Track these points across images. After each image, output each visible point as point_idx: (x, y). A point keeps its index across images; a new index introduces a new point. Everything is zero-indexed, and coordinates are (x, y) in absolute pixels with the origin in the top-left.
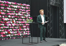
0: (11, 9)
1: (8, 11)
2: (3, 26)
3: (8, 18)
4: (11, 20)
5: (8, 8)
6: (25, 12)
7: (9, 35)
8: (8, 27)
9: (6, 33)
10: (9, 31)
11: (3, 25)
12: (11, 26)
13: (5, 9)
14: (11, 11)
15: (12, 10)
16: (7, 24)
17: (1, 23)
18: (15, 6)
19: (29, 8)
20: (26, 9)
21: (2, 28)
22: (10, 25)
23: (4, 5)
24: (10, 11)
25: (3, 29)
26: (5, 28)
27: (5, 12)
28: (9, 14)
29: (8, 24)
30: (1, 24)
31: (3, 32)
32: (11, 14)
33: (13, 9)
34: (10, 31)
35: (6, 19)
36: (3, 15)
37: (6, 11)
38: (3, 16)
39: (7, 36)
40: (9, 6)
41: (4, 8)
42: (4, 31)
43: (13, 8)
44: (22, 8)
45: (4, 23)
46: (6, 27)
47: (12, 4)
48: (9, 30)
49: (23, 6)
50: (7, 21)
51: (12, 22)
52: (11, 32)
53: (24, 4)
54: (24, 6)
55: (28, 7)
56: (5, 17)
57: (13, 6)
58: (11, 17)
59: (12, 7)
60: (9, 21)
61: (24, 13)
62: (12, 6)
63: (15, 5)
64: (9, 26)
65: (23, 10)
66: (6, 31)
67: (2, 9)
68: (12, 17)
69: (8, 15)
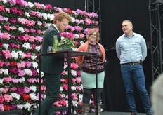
0: (34, 23)
1: (21, 29)
2: (3, 76)
3: (23, 50)
4: (34, 57)
5: (23, 21)
6: (82, 36)
7: (28, 106)
8: (23, 80)
9: (15, 99)
10: (27, 91)
11: (6, 71)
12: (32, 77)
13: (12, 24)
14: (33, 30)
16: (20, 71)
18: (46, 16)
19: (97, 22)
20: (85, 26)
22: (29, 72)
23: (8, 10)
24: (28, 31)
25: (3, 87)
26: (11, 82)
27: (10, 32)
28: (26, 37)
29: (22, 69)
31: (6, 96)
32: (33, 39)
33: (40, 23)
34: (31, 92)
35: (15, 55)
36: (5, 41)
37: (14, 28)
38: (6, 46)
39: (20, 107)
40: (27, 14)
41: (6, 19)
42: (9, 92)
43: (41, 19)
45: (10, 68)
46: (16, 81)
47: (35, 9)
48: (26, 88)
50: (19, 60)
51: (35, 65)
52: (33, 96)
53: (79, 11)
54: (79, 17)
55: (92, 19)
56: (11, 49)
57: (39, 14)
58: (34, 48)
59: (35, 18)
60: (26, 59)
61: (77, 36)
62: (34, 13)
63: (47, 11)
64: (27, 77)
65: (73, 29)
66: (17, 92)
68: (38, 48)
69: (24, 42)
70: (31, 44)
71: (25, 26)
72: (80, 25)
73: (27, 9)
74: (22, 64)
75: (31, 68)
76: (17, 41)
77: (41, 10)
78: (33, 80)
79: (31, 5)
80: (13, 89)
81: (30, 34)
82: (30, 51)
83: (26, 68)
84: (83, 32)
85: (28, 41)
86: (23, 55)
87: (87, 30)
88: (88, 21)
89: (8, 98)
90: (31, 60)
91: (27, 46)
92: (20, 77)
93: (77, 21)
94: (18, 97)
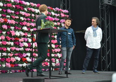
0: (29, 15)
1: (22, 18)
2: (10, 46)
3: (23, 31)
4: (29, 36)
5: (23, 13)
6: (59, 24)
8: (22, 49)
9: (17, 60)
10: (25, 56)
11: (12, 44)
12: (28, 47)
13: (16, 15)
14: (29, 19)
15: (31, 17)
16: (20, 43)
17: (8, 41)
18: (37, 11)
19: (68, 16)
20: (60, 18)
21: (9, 49)
23: (14, 6)
24: (26, 19)
25: (10, 53)
26: (15, 50)
27: (15, 19)
28: (25, 23)
29: (22, 42)
30: (7, 43)
32: (29, 24)
33: (33, 15)
34: (27, 56)
35: (18, 34)
36: (12, 25)
37: (17, 17)
38: (12, 28)
39: (20, 65)
40: (26, 9)
41: (13, 12)
42: (14, 56)
43: (34, 13)
44: (51, 16)
45: (14, 41)
46: (18, 49)
47: (30, 6)
48: (24, 54)
49: (54, 11)
50: (20, 37)
51: (30, 40)
52: (28, 59)
53: (57, 9)
54: (57, 12)
55: (65, 14)
56: (15, 30)
57: (33, 10)
58: (29, 30)
59: (31, 12)
60: (24, 36)
61: (56, 24)
62: (30, 9)
63: (38, 8)
64: (24, 47)
65: (54, 19)
66: (19, 56)
67: (9, 14)
68: (32, 30)
69: (23, 26)
70: (28, 27)
71: (24, 16)
72: (58, 17)
73: (26, 6)
74: (22, 40)
75: (28, 42)
76: (19, 25)
77: (34, 7)
78: (29, 49)
79: (28, 4)
80: (16, 54)
81: (27, 21)
82: (27, 31)
83: (24, 42)
84: (59, 21)
85: (26, 26)
86: (23, 34)
87: (62, 20)
88: (63, 15)
89: (13, 59)
90: (28, 37)
91: (25, 28)
92: (20, 47)
93: (56, 14)
94: (19, 59)
